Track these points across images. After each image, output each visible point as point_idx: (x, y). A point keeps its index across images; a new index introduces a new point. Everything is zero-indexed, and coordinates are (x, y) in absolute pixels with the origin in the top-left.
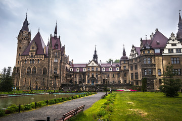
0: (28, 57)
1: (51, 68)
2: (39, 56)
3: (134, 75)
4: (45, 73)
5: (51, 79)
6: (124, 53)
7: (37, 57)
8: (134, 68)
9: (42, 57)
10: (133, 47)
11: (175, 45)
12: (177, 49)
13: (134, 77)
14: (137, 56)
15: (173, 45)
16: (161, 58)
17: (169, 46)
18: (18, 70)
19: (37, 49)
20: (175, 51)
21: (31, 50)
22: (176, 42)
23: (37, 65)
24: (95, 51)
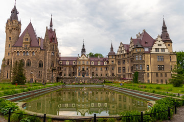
0: (21, 48)
1: (49, 61)
2: (34, 48)
3: (122, 69)
4: (41, 65)
5: (48, 72)
6: (112, 49)
7: (32, 50)
8: (121, 63)
9: (38, 50)
10: (121, 44)
11: (160, 45)
12: (162, 49)
13: (122, 71)
14: (125, 52)
15: (159, 45)
16: (149, 55)
17: (156, 46)
18: (8, 62)
19: (31, 41)
20: (160, 50)
21: (24, 41)
22: (161, 42)
23: (32, 58)
24: (84, 46)
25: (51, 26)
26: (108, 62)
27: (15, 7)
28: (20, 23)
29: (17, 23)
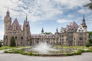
0: (12, 30)
1: (26, 36)
2: (18, 30)
4: (22, 38)
5: (26, 41)
6: (57, 30)
7: (18, 31)
8: (62, 37)
9: (20, 31)
10: (62, 28)
14: (64, 32)
15: (80, 28)
16: (76, 33)
18: (6, 37)
19: (17, 27)
20: (81, 31)
21: (13, 27)
22: (82, 27)
23: (17, 35)
24: (43, 29)
25: (26, 19)
26: (55, 36)
27: (8, 10)
28: (11, 18)
29: (10, 18)
